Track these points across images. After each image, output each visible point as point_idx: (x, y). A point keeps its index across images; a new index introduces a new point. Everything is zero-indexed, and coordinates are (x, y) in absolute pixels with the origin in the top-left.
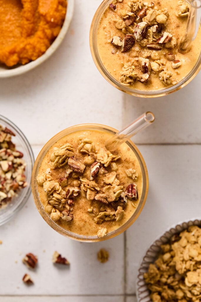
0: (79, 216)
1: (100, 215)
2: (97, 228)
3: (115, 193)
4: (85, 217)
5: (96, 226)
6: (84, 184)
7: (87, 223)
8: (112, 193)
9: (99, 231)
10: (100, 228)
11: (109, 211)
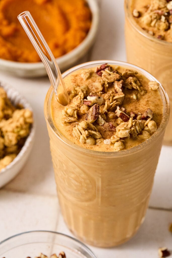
0: (144, 107)
1: (136, 87)
2: (150, 92)
3: (110, 75)
4: (143, 102)
5: (149, 93)
6: (109, 103)
7: (148, 100)
8: (111, 76)
9: (153, 88)
10: (150, 88)
11: (129, 80)
